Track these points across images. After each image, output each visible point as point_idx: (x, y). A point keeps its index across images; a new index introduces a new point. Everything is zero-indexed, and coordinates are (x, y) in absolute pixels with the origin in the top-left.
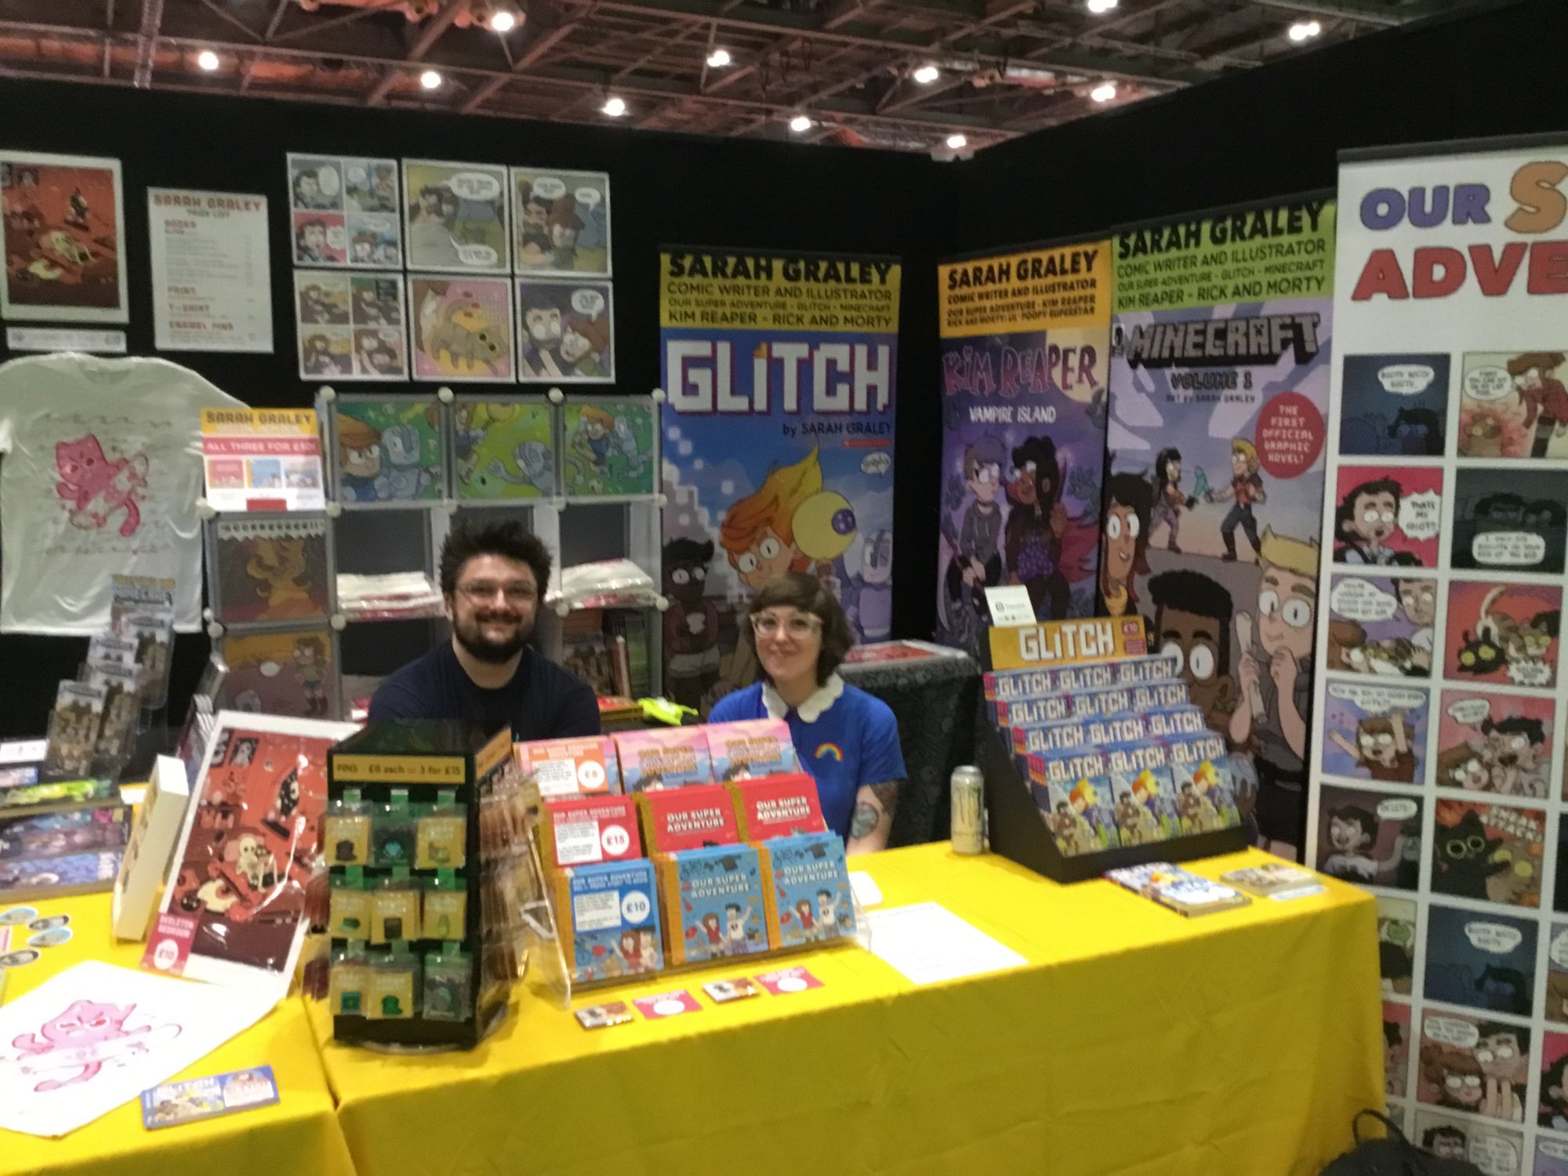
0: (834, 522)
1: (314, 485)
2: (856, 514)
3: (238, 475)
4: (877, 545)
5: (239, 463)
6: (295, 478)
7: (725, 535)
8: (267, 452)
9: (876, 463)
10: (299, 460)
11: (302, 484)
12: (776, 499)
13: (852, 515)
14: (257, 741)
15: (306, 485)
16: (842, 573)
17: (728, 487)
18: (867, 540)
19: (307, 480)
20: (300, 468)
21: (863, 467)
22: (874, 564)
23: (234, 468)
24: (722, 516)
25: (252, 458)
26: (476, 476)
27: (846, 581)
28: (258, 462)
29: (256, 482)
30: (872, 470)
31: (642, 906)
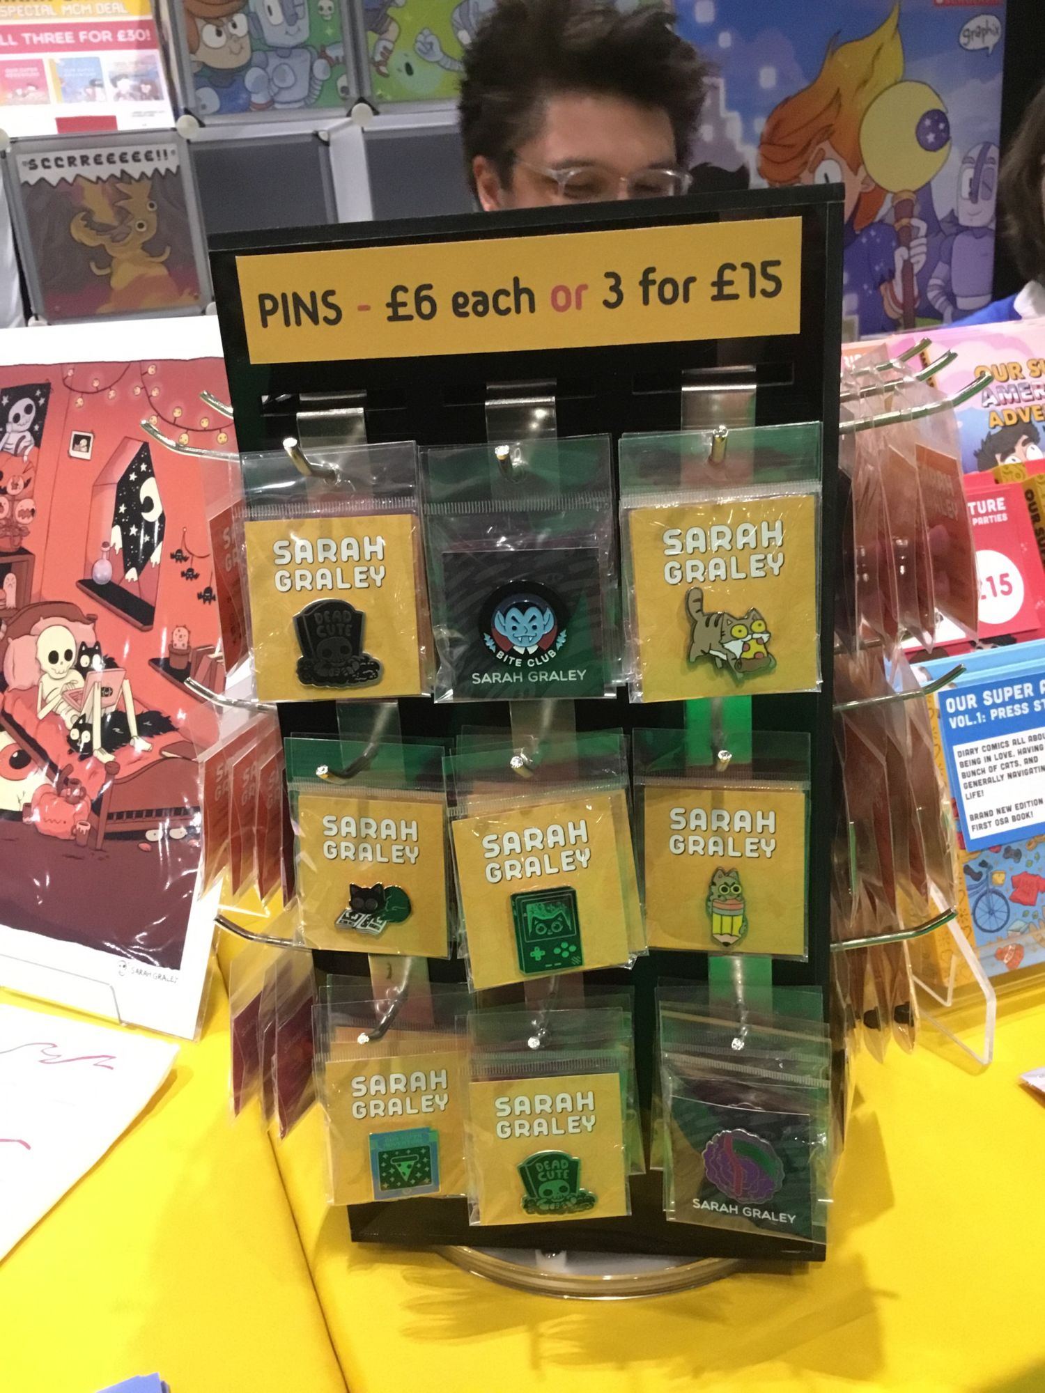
0: (920, 131)
1: (155, 95)
2: (951, 118)
3: (40, 84)
4: (979, 164)
5: (39, 64)
6: (125, 85)
7: (766, 157)
8: (78, 46)
9: (982, 32)
10: (130, 57)
11: (137, 94)
12: (838, 95)
13: (945, 121)
14: (46, 389)
15: (145, 97)
16: (928, 214)
17: (768, 78)
18: (966, 160)
19: (144, 90)
20: (131, 69)
21: (963, 40)
22: (974, 196)
23: (32, 73)
24: (760, 125)
25: (58, 56)
26: (397, 61)
27: (935, 226)
28: (69, 62)
29: (67, 92)
30: (976, 44)
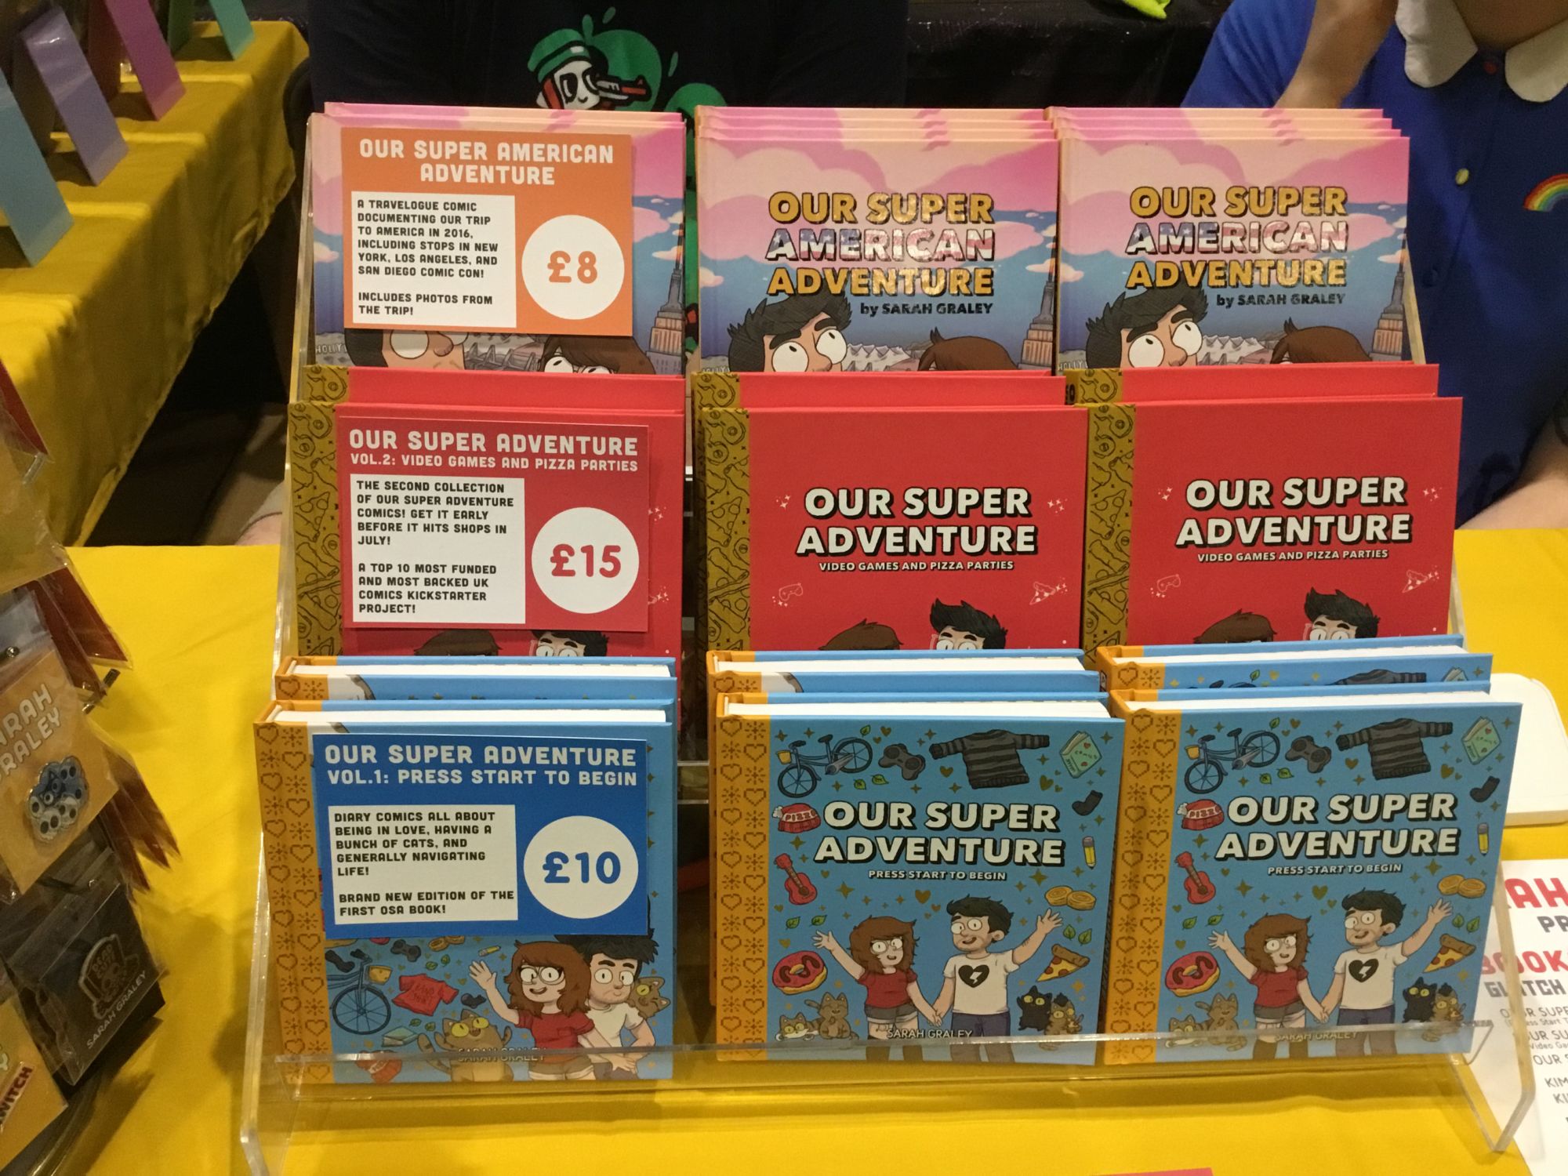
31: (606, 868)
